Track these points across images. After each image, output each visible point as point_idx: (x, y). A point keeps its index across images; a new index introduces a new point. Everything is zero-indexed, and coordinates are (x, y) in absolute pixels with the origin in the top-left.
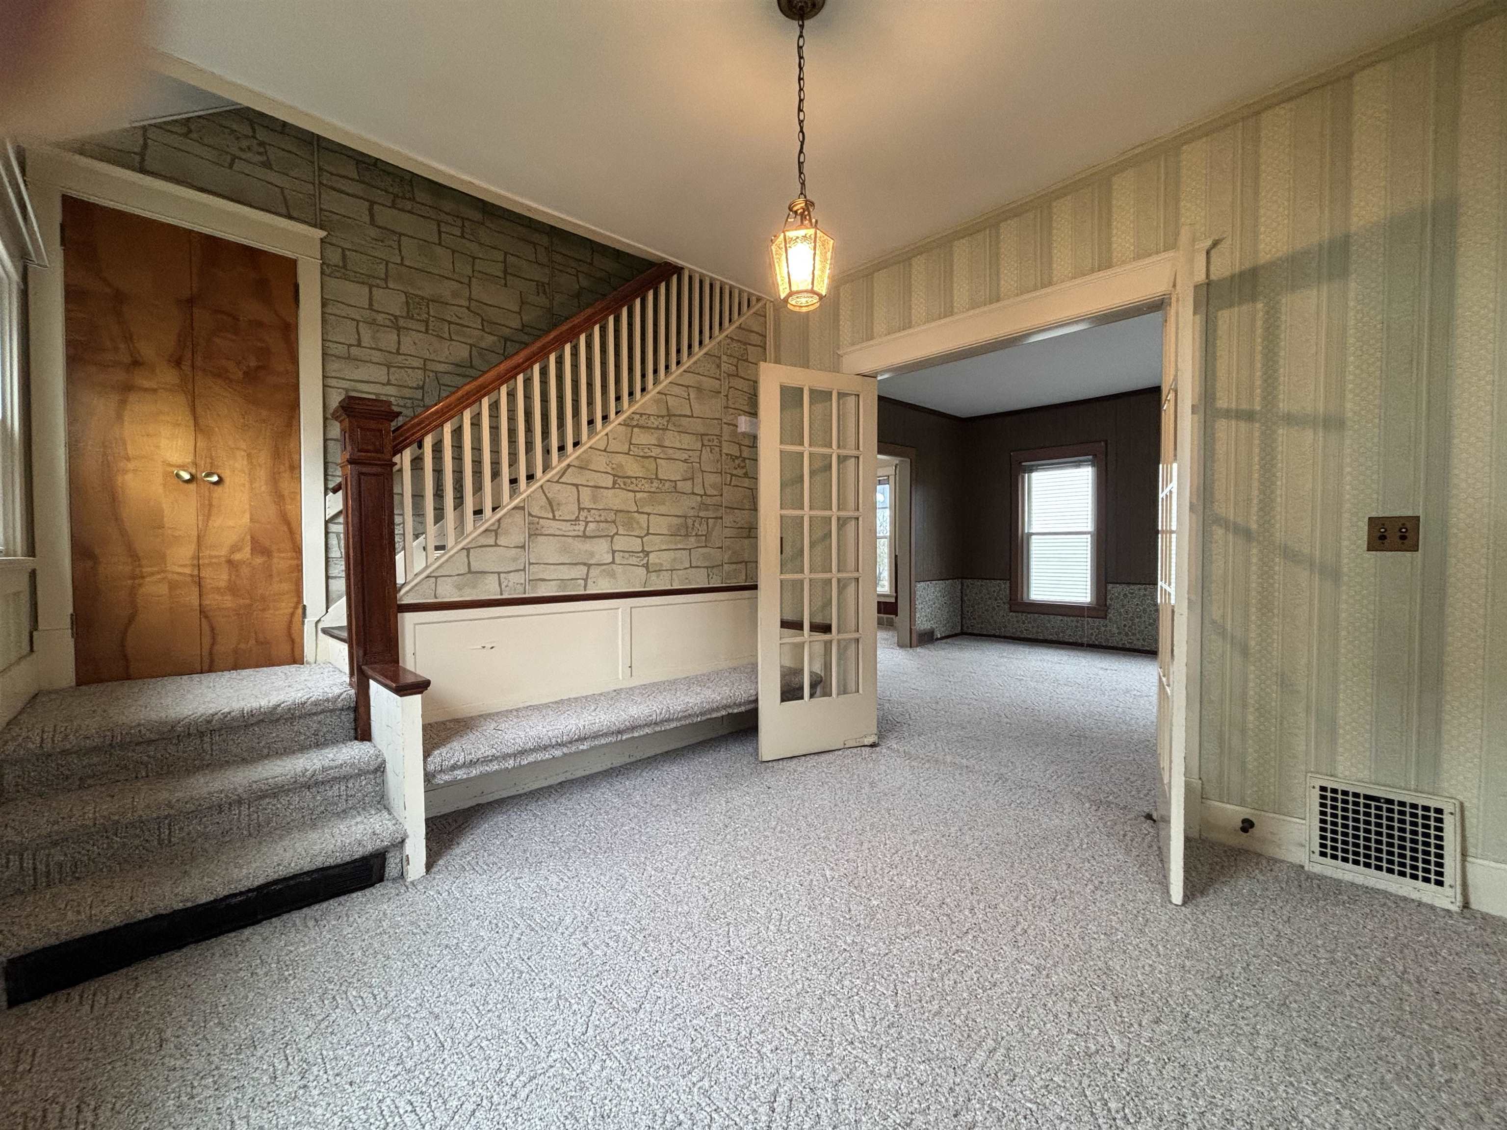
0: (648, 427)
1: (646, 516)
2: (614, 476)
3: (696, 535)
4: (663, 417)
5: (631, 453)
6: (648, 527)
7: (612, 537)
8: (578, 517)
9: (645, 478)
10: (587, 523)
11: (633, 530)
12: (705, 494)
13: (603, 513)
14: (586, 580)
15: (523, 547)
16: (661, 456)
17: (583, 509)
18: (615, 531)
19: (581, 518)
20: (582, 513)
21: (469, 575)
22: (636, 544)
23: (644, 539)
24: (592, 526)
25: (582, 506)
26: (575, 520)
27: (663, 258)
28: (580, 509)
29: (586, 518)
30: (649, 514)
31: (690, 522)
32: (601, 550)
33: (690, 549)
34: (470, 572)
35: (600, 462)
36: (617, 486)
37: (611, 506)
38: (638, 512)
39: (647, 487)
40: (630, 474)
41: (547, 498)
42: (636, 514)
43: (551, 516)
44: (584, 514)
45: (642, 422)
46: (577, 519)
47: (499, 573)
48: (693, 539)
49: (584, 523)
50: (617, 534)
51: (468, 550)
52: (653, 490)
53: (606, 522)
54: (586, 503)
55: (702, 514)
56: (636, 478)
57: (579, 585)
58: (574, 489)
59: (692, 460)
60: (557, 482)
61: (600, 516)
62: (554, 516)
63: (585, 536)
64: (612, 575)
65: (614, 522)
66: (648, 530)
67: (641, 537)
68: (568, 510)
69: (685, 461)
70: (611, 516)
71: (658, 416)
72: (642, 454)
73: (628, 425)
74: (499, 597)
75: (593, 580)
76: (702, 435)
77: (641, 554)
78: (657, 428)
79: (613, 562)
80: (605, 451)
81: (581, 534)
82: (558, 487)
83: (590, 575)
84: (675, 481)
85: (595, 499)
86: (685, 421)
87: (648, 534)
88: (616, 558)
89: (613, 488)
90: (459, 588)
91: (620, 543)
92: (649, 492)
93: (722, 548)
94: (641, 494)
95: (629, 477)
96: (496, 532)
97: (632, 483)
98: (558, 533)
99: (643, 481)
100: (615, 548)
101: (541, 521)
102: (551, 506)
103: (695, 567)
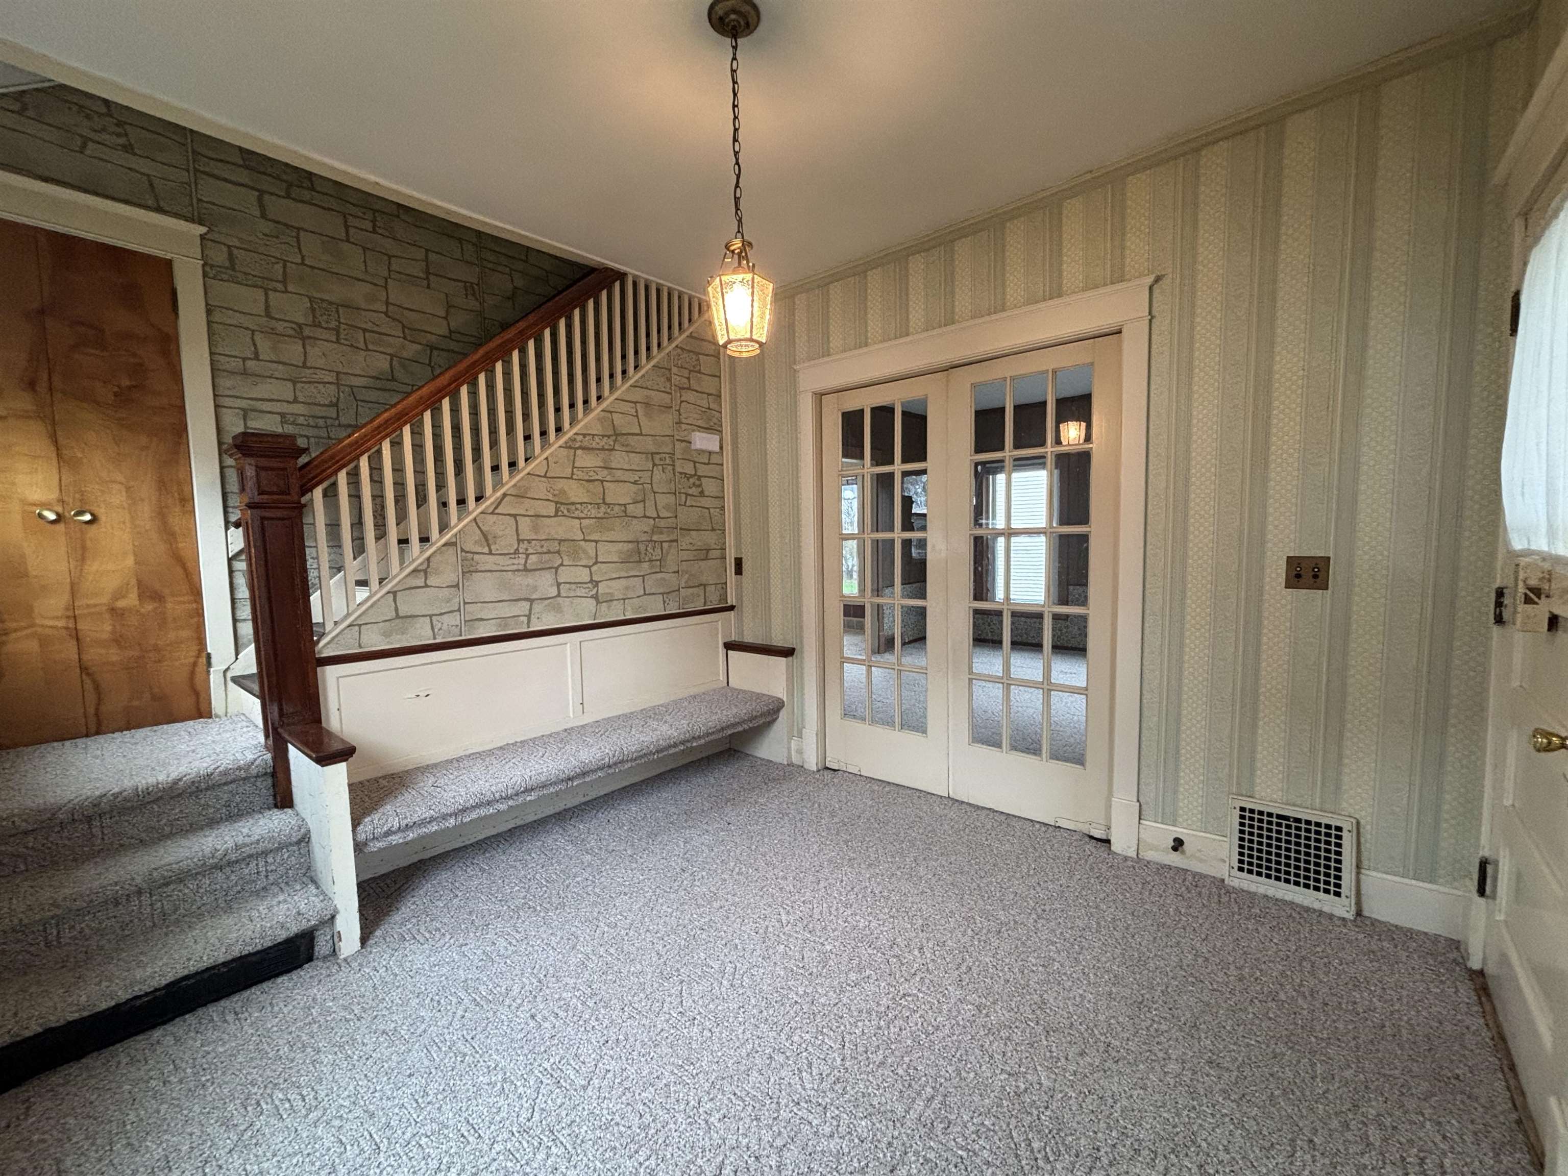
0: (593, 449)
1: (594, 544)
2: (557, 503)
3: (650, 561)
4: (609, 437)
5: (574, 477)
6: (597, 555)
7: (557, 569)
8: (517, 549)
9: (591, 504)
10: (528, 555)
11: (580, 559)
12: (659, 517)
13: (546, 544)
14: (529, 617)
15: (457, 586)
16: (608, 478)
17: (523, 540)
18: (559, 562)
19: (521, 551)
20: (521, 545)
21: (397, 621)
22: (583, 575)
23: (593, 569)
24: (533, 558)
25: (521, 538)
26: (515, 553)
27: (603, 264)
28: (519, 541)
29: (527, 550)
30: (596, 542)
31: (642, 547)
32: (545, 584)
33: (643, 576)
34: (398, 617)
35: (540, 488)
36: (560, 513)
37: (554, 536)
38: (584, 540)
39: (594, 513)
40: (573, 499)
41: (481, 531)
42: (582, 543)
43: (486, 550)
44: (523, 546)
45: (586, 443)
46: (517, 552)
47: (431, 616)
48: (646, 565)
49: (524, 556)
50: (562, 565)
51: (394, 593)
52: (599, 516)
53: (549, 552)
54: (526, 533)
55: (655, 538)
56: (581, 504)
57: (522, 623)
58: (512, 521)
59: (642, 481)
60: (492, 513)
61: (542, 547)
62: (490, 550)
63: (526, 570)
64: (558, 609)
65: (558, 552)
66: (596, 558)
67: (590, 567)
68: (507, 542)
69: (635, 483)
70: (555, 546)
71: (603, 436)
72: (587, 478)
73: (570, 447)
74: (432, 642)
75: (537, 615)
76: (652, 454)
77: (590, 585)
78: (603, 449)
79: (559, 595)
80: (545, 476)
81: (521, 567)
82: (494, 518)
83: (533, 612)
84: (625, 505)
85: (535, 529)
86: (632, 440)
87: (596, 563)
88: (562, 591)
89: (556, 515)
90: (386, 634)
91: (565, 575)
92: (596, 518)
93: (678, 572)
94: (587, 521)
95: (573, 504)
96: (425, 571)
97: (577, 509)
98: (496, 568)
99: (590, 506)
100: (560, 580)
101: (476, 557)
102: (487, 540)
103: (649, 594)
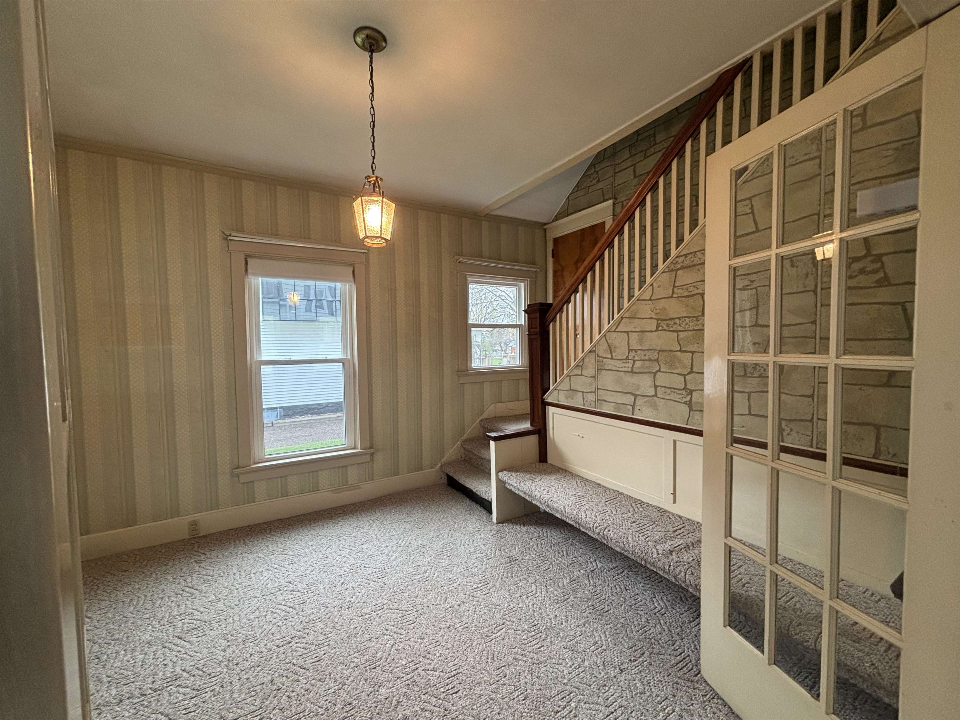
0: (694, 265)
1: (691, 355)
2: (658, 320)
5: (675, 295)
6: (692, 365)
7: (655, 374)
8: (627, 357)
9: (689, 317)
10: (634, 361)
11: (676, 368)
13: (648, 353)
14: (633, 407)
15: (594, 377)
17: (632, 350)
18: (658, 368)
19: (630, 358)
20: (631, 353)
22: (678, 382)
23: (687, 377)
24: (638, 364)
25: (631, 348)
28: (629, 350)
29: (634, 357)
30: (693, 353)
32: (646, 384)
33: (749, 393)
34: (570, 390)
35: (646, 310)
36: (660, 328)
37: (654, 347)
38: (680, 350)
39: (692, 325)
40: (672, 316)
41: (608, 343)
42: (679, 353)
43: (609, 356)
44: (632, 354)
45: (687, 262)
46: (627, 358)
47: (583, 392)
48: (755, 381)
49: (632, 362)
50: (659, 371)
51: (570, 376)
52: (697, 328)
53: (650, 360)
54: (634, 345)
56: (679, 318)
57: (629, 410)
58: (626, 334)
60: (615, 331)
61: (645, 355)
62: (612, 356)
63: (632, 372)
64: (655, 407)
65: (657, 360)
66: (692, 368)
67: (684, 376)
68: (621, 352)
69: (745, 288)
70: (655, 356)
72: (686, 294)
73: (672, 270)
74: (583, 407)
75: (639, 408)
77: (684, 392)
79: (656, 395)
80: (650, 300)
81: (630, 370)
82: (614, 335)
83: (637, 404)
85: (641, 342)
87: (691, 372)
88: (658, 393)
89: (657, 330)
90: (567, 398)
91: (662, 379)
92: (694, 330)
93: (812, 396)
94: (686, 333)
95: (671, 319)
96: (581, 366)
97: (675, 323)
98: (614, 368)
99: (687, 320)
100: (657, 384)
101: (605, 360)
102: (611, 351)
103: (754, 415)
